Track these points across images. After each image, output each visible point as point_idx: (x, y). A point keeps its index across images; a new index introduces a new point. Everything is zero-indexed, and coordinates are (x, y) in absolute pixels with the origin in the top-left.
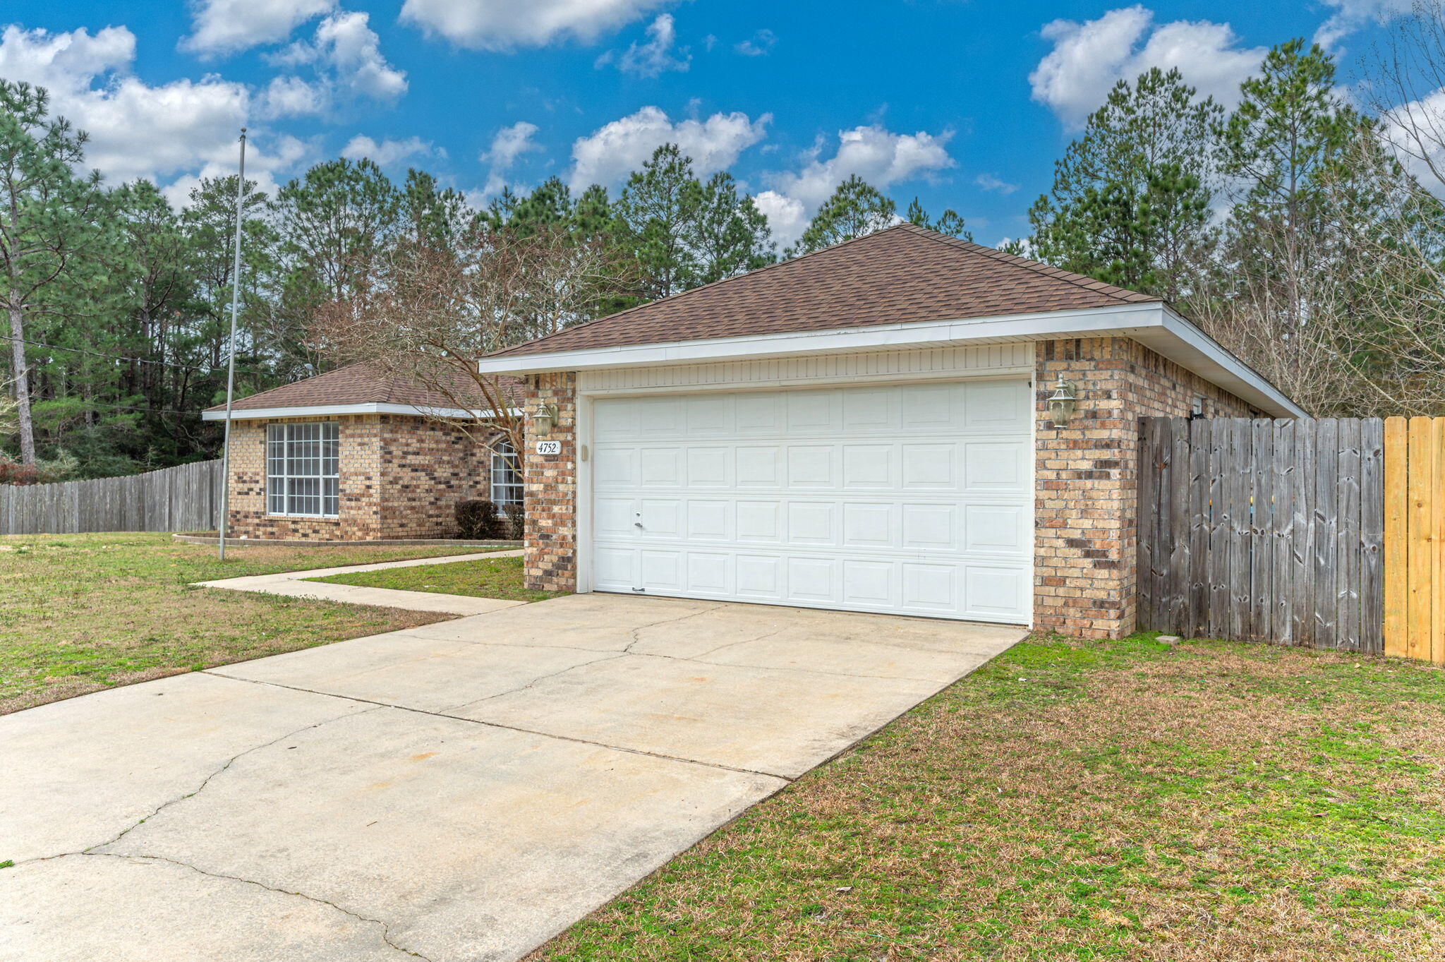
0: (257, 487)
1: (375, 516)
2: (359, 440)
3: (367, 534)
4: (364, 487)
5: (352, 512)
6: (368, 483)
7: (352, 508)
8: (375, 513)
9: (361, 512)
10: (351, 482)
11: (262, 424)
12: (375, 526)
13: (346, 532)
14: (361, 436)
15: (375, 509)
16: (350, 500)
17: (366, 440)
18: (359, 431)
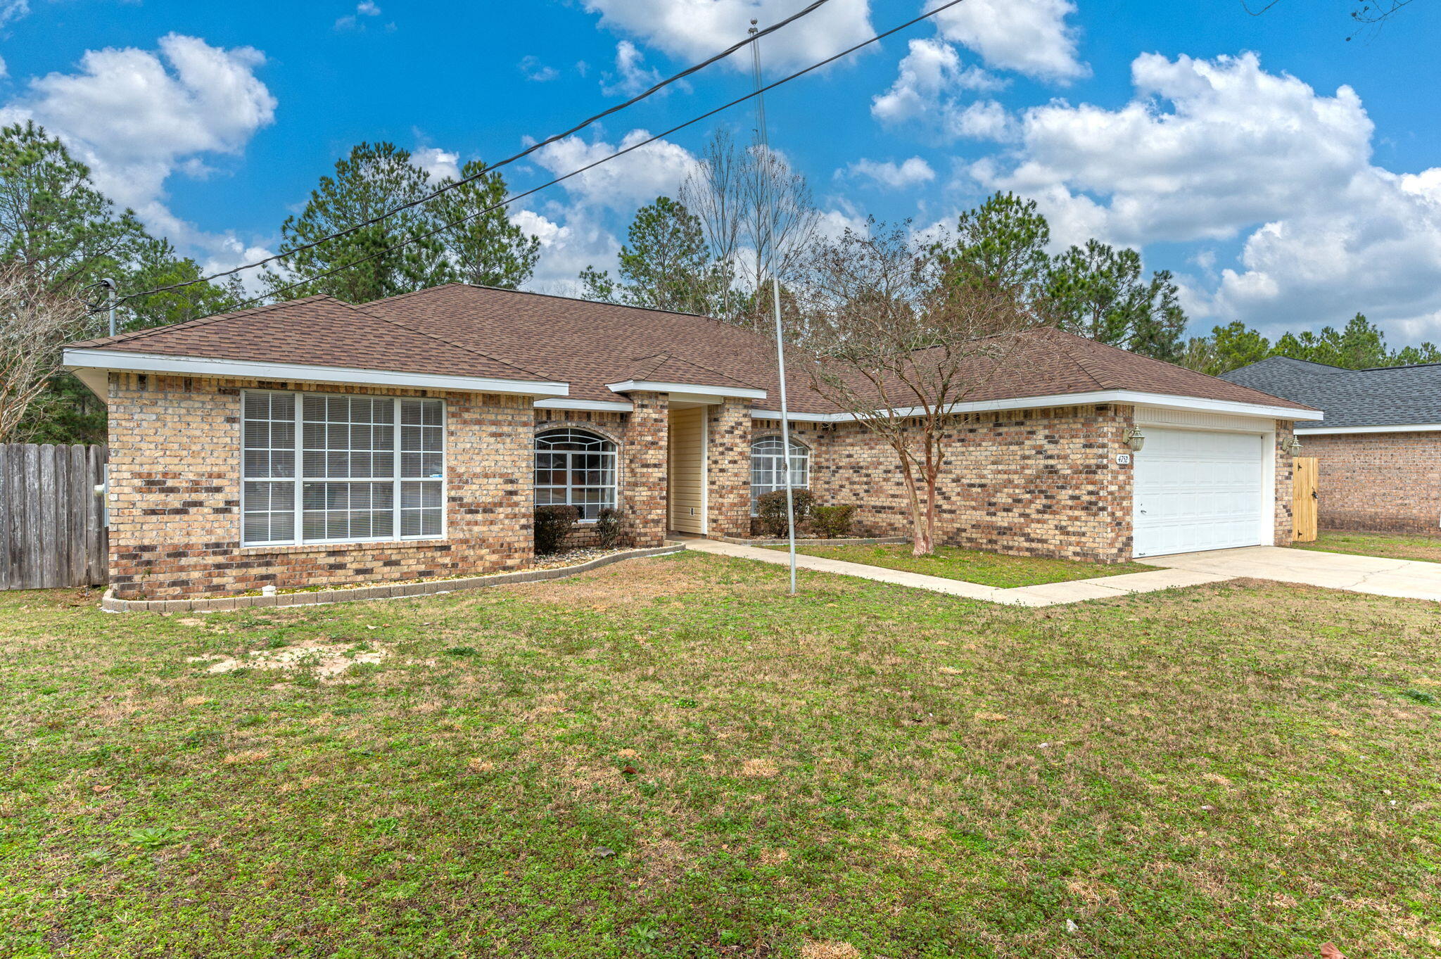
0: (219, 500)
1: (525, 532)
2: (493, 429)
3: (509, 557)
4: (501, 493)
5: (476, 529)
6: (509, 487)
7: (476, 523)
8: (524, 527)
9: (495, 528)
10: (474, 487)
11: (228, 387)
12: (523, 545)
13: (464, 559)
14: (494, 423)
15: (523, 521)
16: (471, 512)
17: (506, 429)
18: (493, 417)
